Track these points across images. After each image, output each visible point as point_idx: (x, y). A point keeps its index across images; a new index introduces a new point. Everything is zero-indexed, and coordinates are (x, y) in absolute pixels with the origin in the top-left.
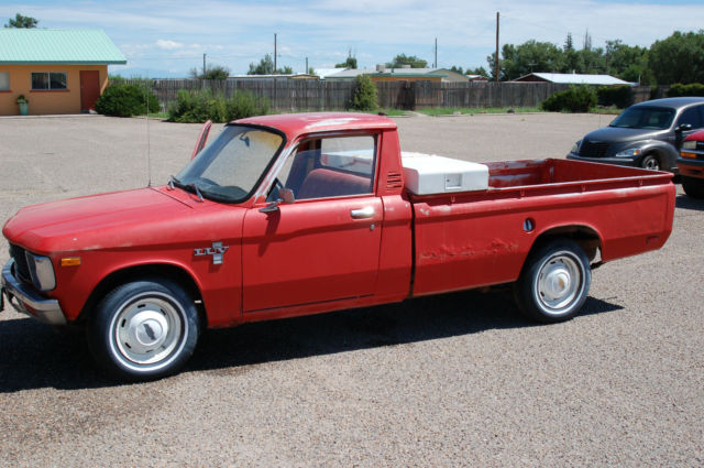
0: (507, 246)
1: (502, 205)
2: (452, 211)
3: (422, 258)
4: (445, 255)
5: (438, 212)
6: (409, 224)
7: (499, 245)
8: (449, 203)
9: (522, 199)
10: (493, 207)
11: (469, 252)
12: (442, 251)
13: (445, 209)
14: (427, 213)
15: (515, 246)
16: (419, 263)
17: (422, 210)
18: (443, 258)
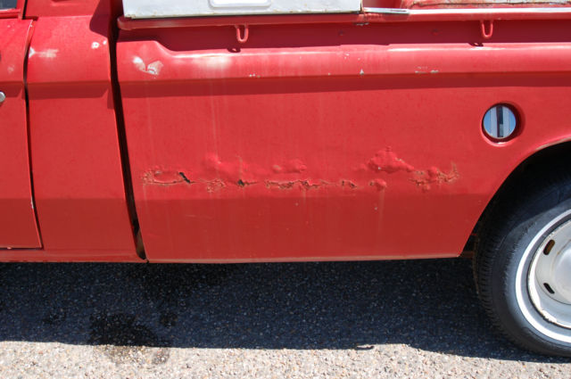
0: (420, 174)
1: (405, 60)
2: (234, 67)
3: (148, 182)
4: (220, 184)
5: (188, 67)
6: (107, 96)
7: (390, 170)
8: (234, 47)
9: (487, 48)
10: (375, 63)
11: (296, 182)
12: (211, 172)
13: (216, 60)
14: (154, 69)
15: (450, 178)
16: (140, 194)
17: (138, 61)
18: (214, 188)
